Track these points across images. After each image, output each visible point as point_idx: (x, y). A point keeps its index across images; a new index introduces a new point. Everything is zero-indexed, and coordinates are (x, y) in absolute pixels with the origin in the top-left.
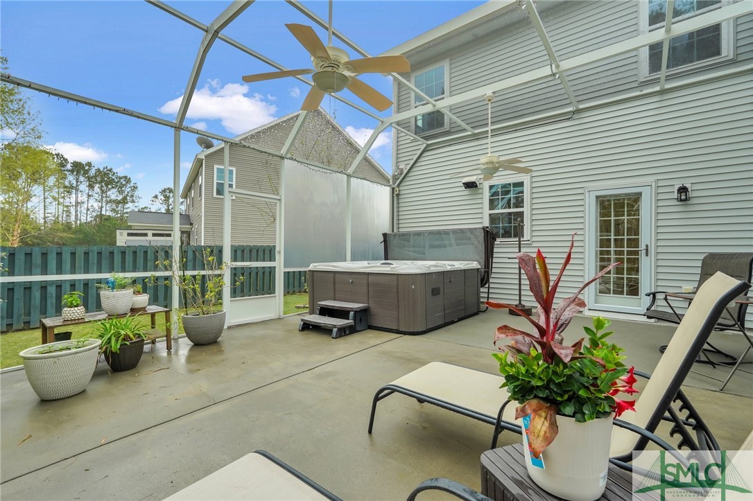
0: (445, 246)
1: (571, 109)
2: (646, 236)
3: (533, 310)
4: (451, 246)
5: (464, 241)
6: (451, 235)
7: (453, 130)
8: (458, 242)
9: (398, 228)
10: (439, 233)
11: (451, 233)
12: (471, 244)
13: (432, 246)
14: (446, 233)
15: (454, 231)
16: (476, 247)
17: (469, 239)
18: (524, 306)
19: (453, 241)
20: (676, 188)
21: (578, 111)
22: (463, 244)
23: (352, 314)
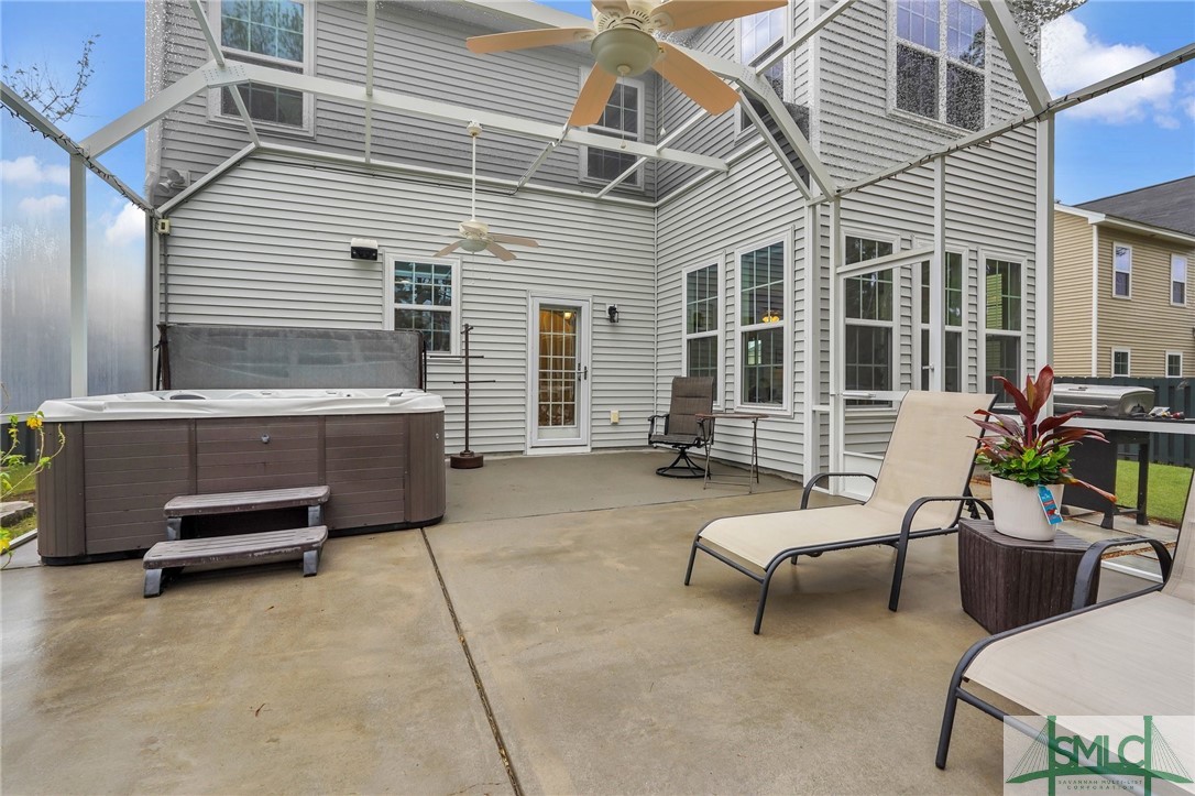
0: (338, 361)
1: (516, 183)
2: (584, 356)
3: (485, 458)
4: (353, 360)
5: (380, 354)
6: (354, 341)
7: (320, 140)
8: (367, 353)
9: (166, 314)
10: (325, 335)
11: (353, 338)
12: (393, 358)
13: (303, 361)
14: (343, 336)
15: (360, 335)
16: (404, 365)
17: (391, 350)
18: (473, 453)
19: (357, 353)
20: (608, 307)
21: (521, 189)
22: (379, 358)
23: (314, 512)
